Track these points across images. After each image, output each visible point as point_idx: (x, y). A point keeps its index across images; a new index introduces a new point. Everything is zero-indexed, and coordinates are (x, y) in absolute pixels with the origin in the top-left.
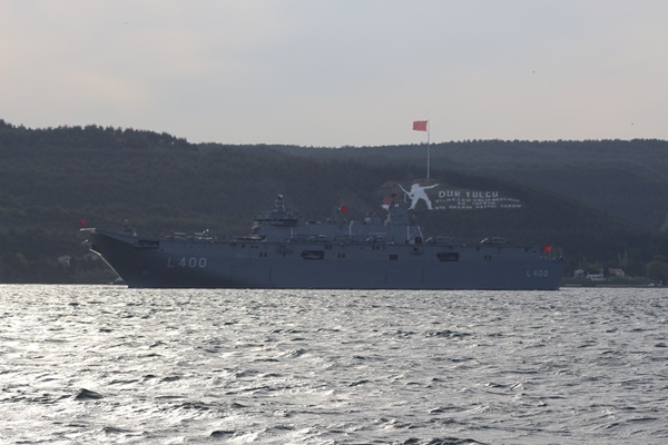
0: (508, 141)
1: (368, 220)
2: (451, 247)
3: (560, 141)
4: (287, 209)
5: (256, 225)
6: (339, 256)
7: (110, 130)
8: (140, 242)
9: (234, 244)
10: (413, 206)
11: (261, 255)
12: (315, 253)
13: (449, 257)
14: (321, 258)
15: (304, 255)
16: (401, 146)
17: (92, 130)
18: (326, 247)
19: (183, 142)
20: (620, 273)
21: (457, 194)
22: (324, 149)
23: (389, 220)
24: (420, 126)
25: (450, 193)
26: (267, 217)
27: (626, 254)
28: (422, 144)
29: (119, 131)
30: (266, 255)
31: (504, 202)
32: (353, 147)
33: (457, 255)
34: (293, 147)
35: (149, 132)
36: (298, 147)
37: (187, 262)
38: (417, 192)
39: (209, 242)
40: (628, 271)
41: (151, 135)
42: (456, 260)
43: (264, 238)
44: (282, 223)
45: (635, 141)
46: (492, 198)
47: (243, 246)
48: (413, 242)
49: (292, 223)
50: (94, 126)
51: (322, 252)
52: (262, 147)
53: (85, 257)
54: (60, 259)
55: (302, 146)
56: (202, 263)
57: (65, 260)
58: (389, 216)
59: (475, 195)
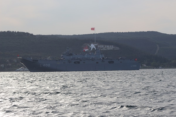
0: (115, 33)
1: (90, 53)
2: (112, 60)
3: (129, 32)
4: (70, 51)
5: (62, 55)
6: (84, 63)
7: (13, 32)
8: (33, 60)
9: (57, 60)
10: (91, 50)
11: (64, 63)
12: (77, 62)
13: (111, 62)
14: (79, 63)
15: (75, 63)
16: (88, 34)
17: (8, 32)
18: (80, 61)
19: (32, 35)
20: (145, 65)
21: (103, 46)
22: (68, 35)
23: (96, 53)
24: (93, 29)
25: (101, 46)
26: (65, 53)
27: (146, 60)
28: (93, 34)
29: (15, 32)
30: (65, 63)
31: (115, 48)
32: (76, 35)
33: (113, 62)
34: (60, 35)
35: (23, 32)
36: (62, 35)
37: (45, 65)
38: (93, 46)
39: (50, 60)
40: (147, 65)
41: (24, 33)
42: (113, 63)
43: (64, 59)
44: (68, 55)
45: (148, 32)
46: (112, 47)
47: (59, 61)
48: (102, 59)
49: (71, 54)
50: (9, 31)
51: (79, 62)
52: (52, 35)
53: (8, 65)
54: (1, 65)
55: (63, 35)
56: (49, 65)
57: (2, 65)
58: (96, 52)
59: (107, 46)
